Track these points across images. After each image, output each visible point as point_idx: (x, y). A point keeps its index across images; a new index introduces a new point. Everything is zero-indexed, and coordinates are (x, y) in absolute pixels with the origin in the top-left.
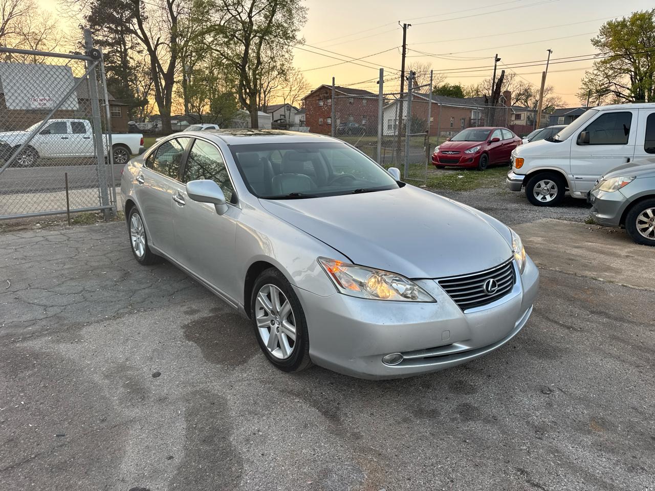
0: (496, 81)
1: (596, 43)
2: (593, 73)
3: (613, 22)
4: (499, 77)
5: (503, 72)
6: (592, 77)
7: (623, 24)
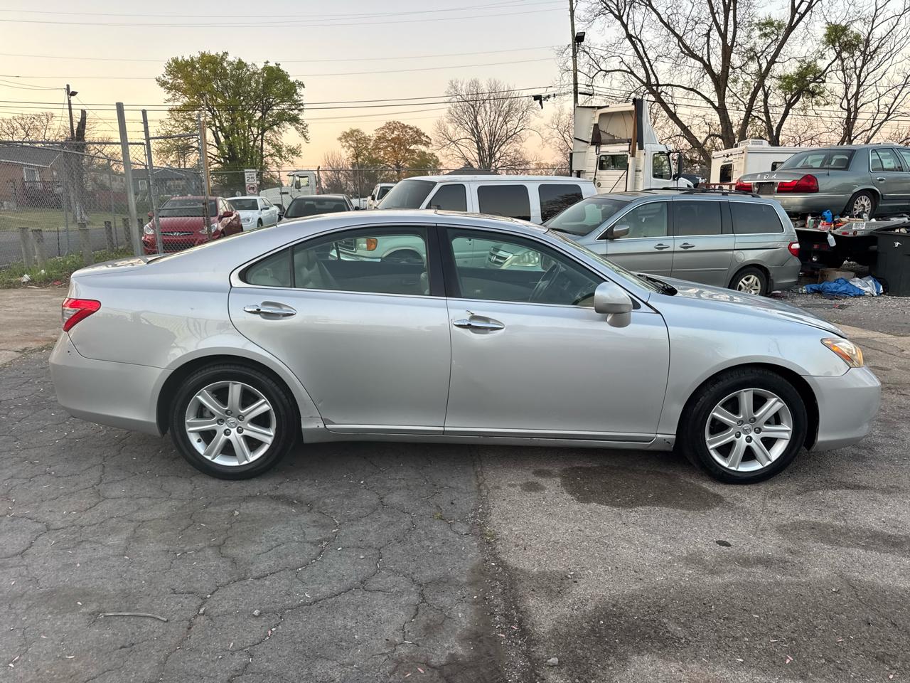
0: (76, 126)
1: (163, 84)
2: (171, 124)
3: (180, 60)
4: (79, 120)
5: (84, 112)
6: (170, 129)
7: (191, 64)
